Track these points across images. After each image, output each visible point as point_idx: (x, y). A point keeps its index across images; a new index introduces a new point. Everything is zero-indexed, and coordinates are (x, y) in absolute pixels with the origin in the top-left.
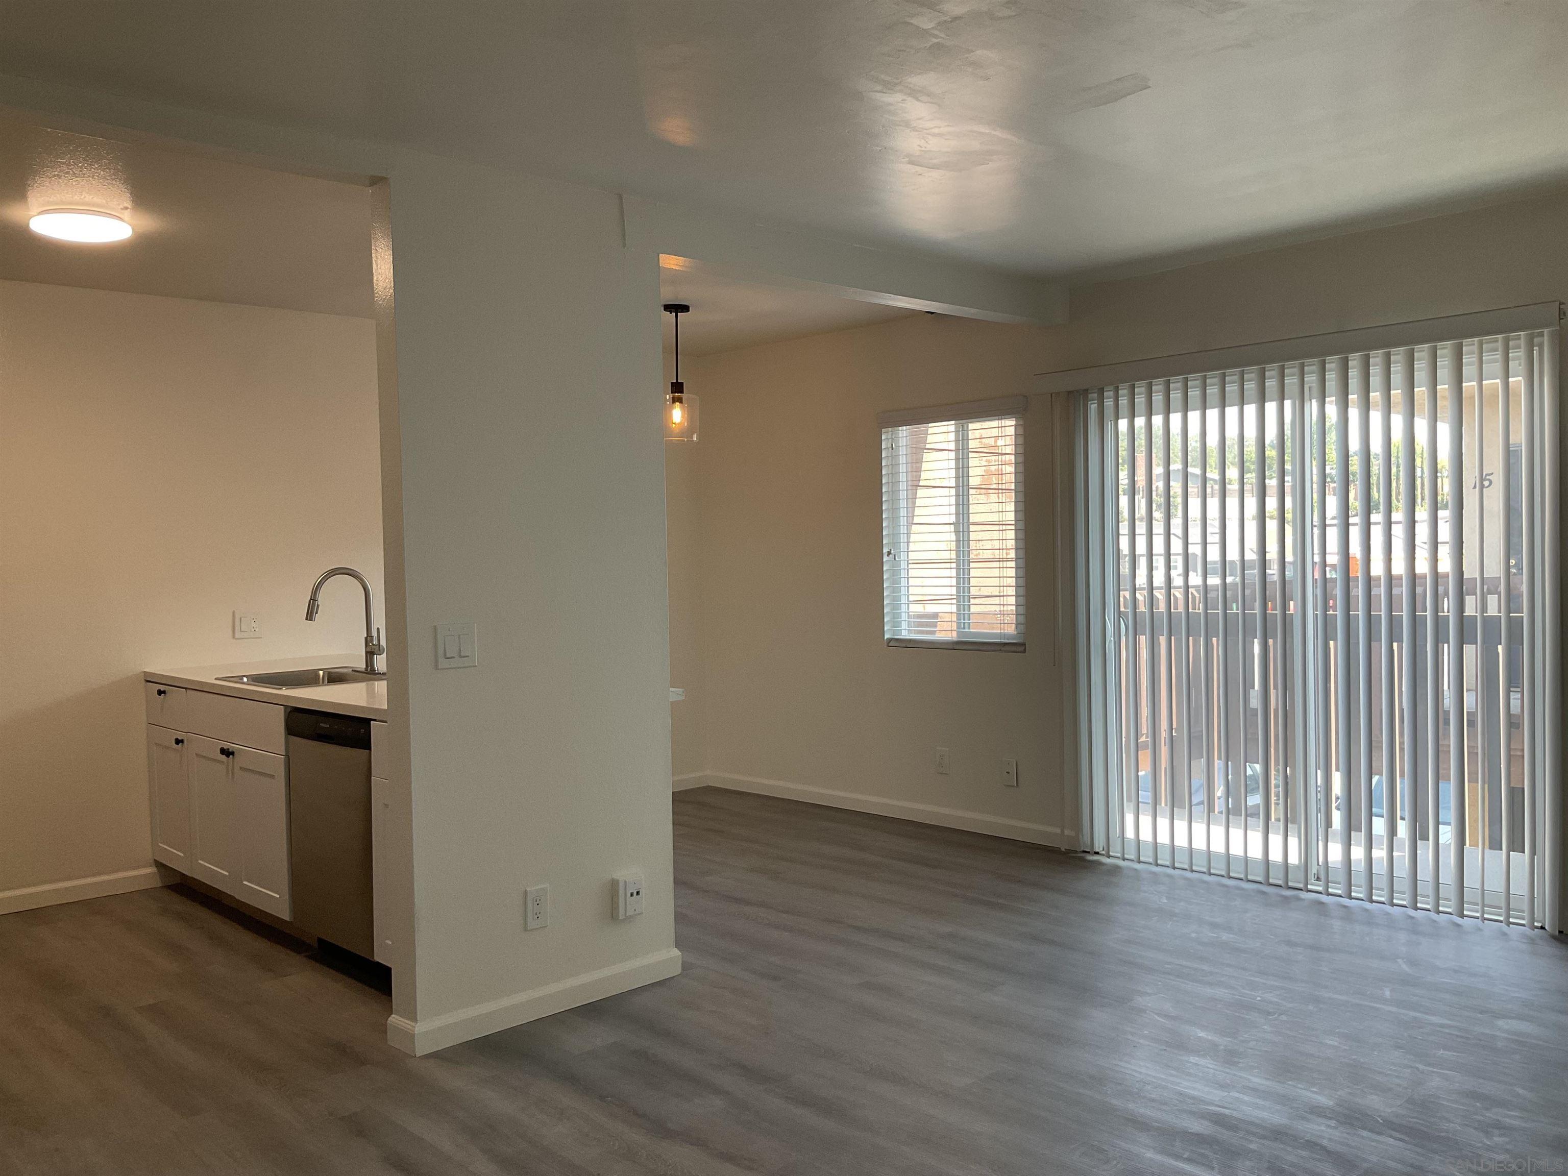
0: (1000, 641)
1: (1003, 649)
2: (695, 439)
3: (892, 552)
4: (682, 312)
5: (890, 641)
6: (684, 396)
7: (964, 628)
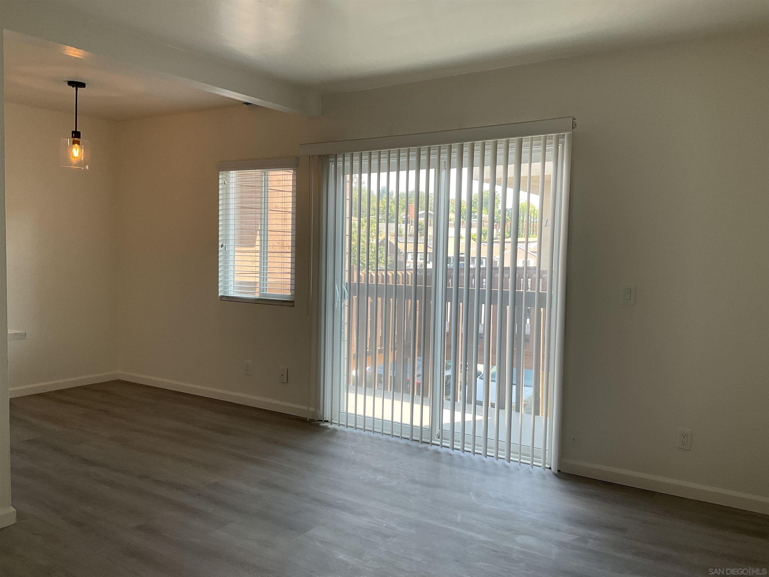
0: (281, 299)
1: (282, 304)
2: (88, 168)
3: (224, 245)
4: (80, 87)
5: (222, 298)
6: (81, 140)
7: (263, 291)
